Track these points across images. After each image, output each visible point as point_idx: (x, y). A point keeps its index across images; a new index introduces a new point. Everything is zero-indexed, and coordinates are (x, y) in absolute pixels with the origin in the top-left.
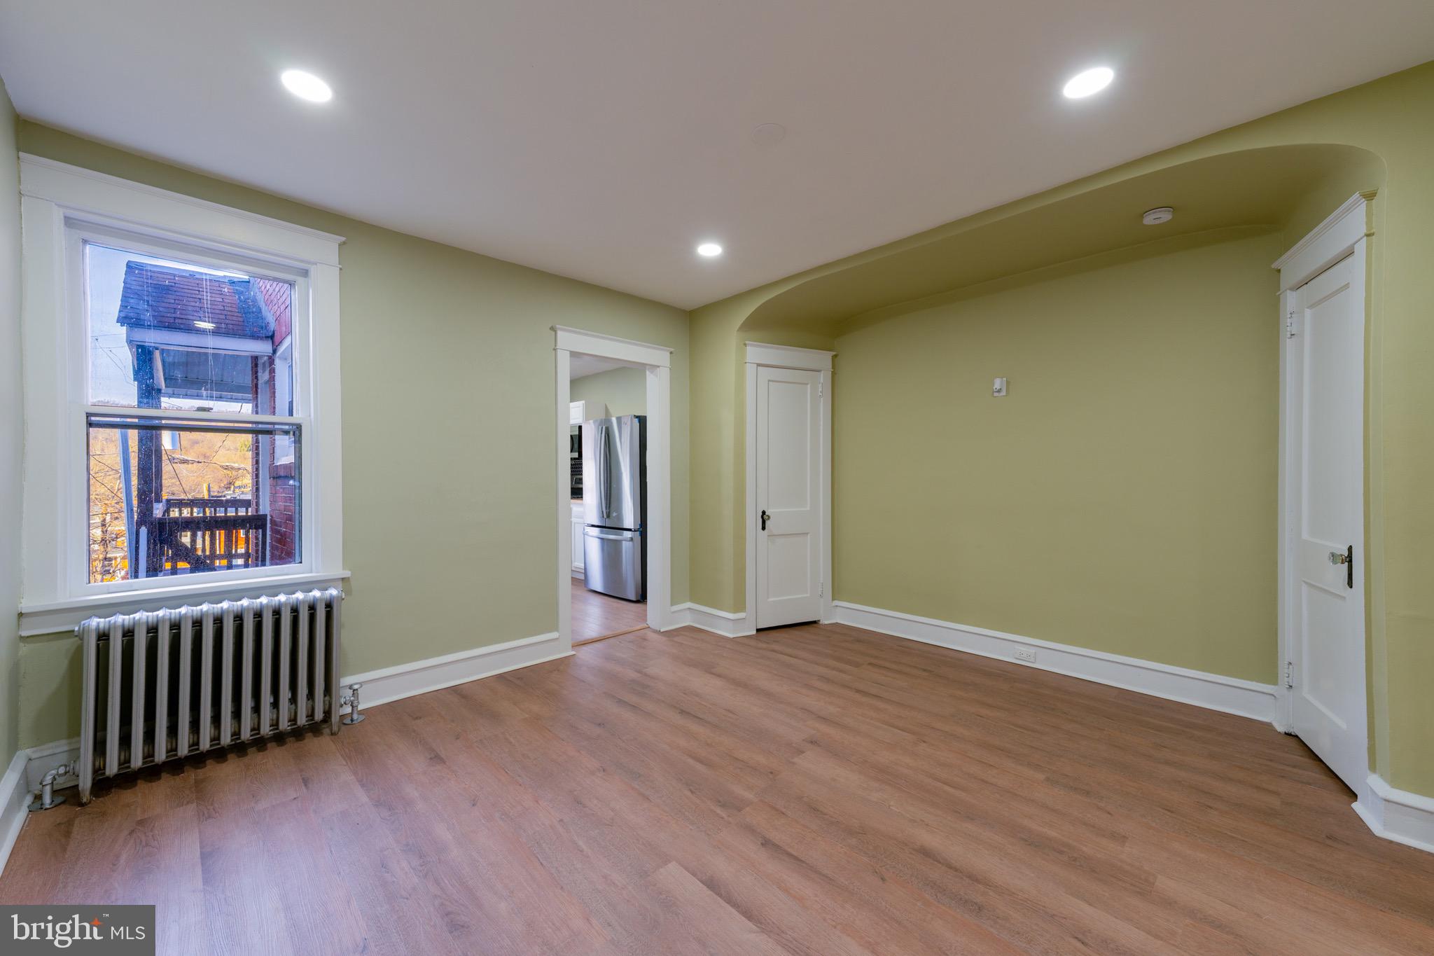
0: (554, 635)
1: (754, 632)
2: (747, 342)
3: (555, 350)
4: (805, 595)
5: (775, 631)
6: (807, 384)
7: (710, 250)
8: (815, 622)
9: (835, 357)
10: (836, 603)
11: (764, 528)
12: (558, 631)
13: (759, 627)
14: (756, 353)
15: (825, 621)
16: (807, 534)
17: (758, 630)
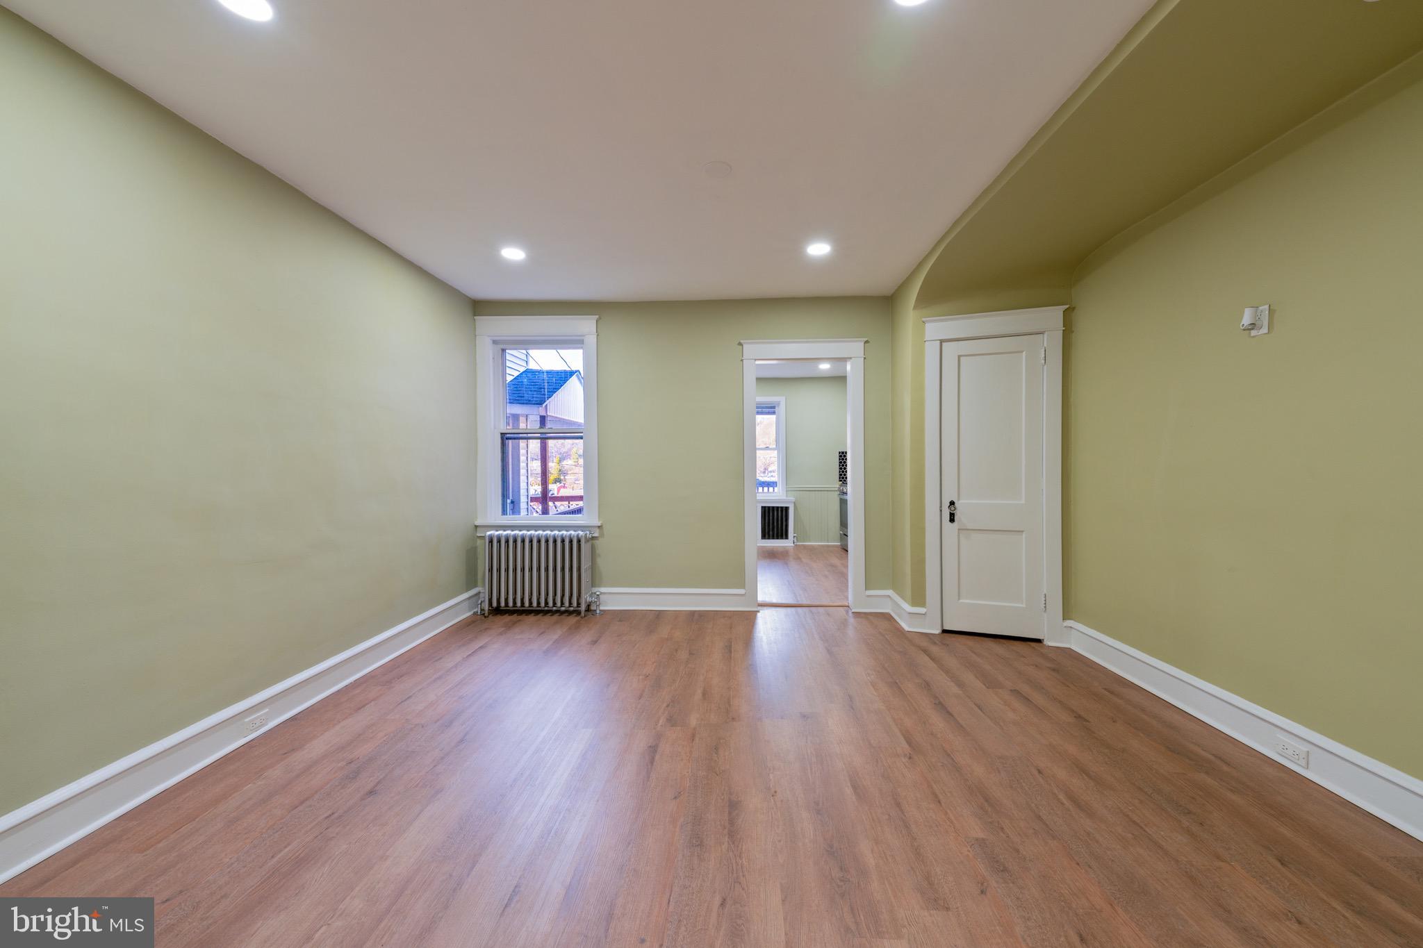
0: (742, 591)
1: (937, 631)
2: (924, 319)
3: (742, 360)
4: (1021, 605)
5: (968, 637)
6: (1022, 352)
7: (819, 249)
8: (1039, 641)
9: (1067, 314)
10: (1069, 623)
11: (952, 520)
12: (744, 588)
13: (947, 627)
14: (937, 328)
15: (1049, 642)
16: (1022, 531)
17: (945, 631)
